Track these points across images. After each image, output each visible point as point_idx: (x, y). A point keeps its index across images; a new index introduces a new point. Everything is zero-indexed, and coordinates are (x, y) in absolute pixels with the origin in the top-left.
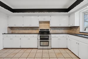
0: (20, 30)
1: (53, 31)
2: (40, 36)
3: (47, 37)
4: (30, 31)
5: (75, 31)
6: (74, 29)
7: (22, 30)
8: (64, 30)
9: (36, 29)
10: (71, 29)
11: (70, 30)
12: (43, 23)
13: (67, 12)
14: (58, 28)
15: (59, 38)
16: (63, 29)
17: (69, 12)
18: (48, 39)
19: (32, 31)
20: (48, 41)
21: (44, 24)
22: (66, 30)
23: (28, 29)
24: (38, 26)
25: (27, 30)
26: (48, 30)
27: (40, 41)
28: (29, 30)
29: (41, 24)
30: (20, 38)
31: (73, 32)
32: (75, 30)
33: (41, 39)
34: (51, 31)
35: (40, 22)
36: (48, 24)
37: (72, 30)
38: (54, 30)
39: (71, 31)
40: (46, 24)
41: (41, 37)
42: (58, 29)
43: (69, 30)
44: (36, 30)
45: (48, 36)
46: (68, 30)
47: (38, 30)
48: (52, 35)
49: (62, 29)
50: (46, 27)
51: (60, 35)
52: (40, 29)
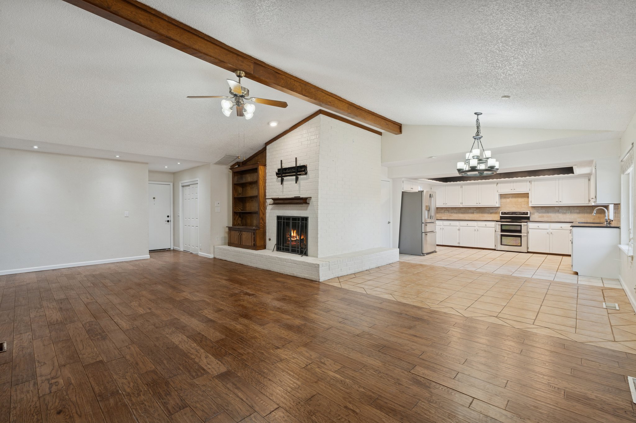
0: (452, 213)
1: (541, 217)
2: (502, 225)
3: (518, 228)
4: (476, 216)
7: (456, 213)
9: (491, 211)
12: (512, 197)
15: (549, 231)
16: (578, 211)
18: (520, 231)
19: (481, 215)
20: (520, 236)
21: (514, 200)
23: (470, 211)
24: (497, 206)
25: (468, 213)
26: (527, 214)
27: (502, 236)
28: (473, 213)
29: (504, 200)
30: (458, 228)
33: (502, 231)
34: (535, 216)
35: (502, 196)
36: (526, 199)
38: (545, 215)
40: (520, 200)
41: (504, 228)
42: (558, 212)
44: (491, 213)
45: (521, 225)
47: (496, 213)
50: (519, 206)
51: (551, 225)
52: (502, 212)
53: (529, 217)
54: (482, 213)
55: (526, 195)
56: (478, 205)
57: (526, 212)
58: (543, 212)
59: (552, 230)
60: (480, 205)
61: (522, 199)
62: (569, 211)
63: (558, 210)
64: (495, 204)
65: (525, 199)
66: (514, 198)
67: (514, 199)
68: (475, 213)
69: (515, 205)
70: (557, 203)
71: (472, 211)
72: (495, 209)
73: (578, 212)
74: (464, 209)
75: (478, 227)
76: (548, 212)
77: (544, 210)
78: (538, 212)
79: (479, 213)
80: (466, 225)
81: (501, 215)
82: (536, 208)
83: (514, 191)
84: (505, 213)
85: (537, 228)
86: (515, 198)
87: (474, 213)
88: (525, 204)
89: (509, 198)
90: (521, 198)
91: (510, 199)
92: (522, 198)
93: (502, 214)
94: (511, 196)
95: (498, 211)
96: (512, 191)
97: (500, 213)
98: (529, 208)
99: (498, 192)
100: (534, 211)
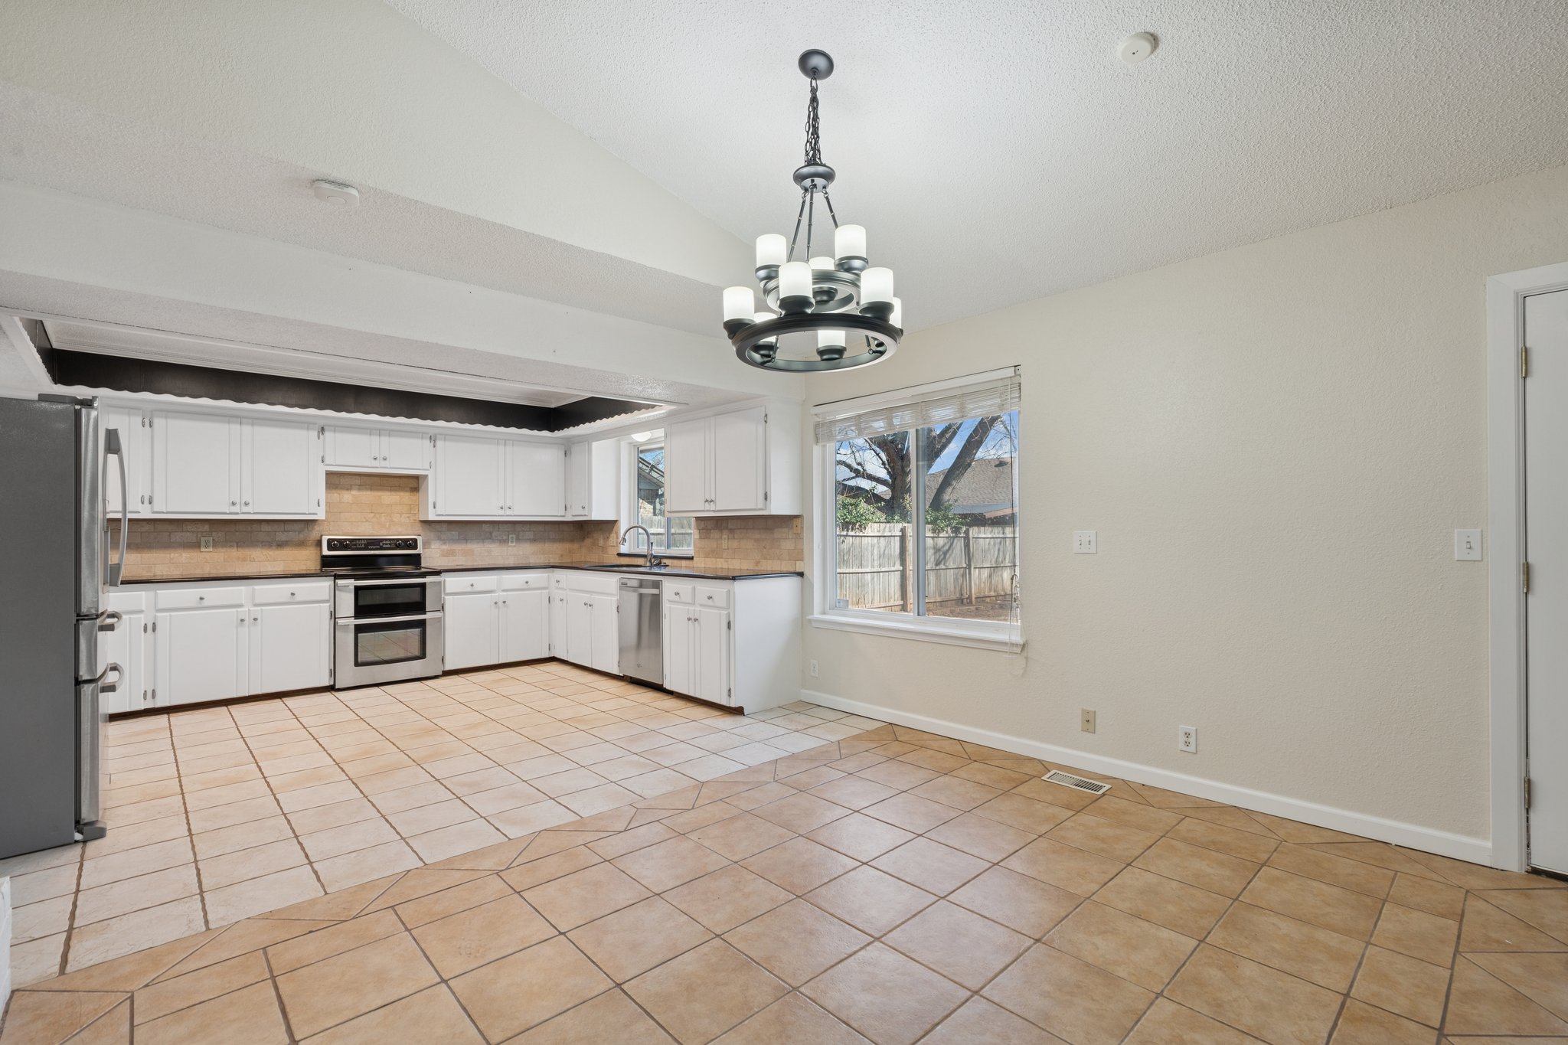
1: (451, 553)
2: (357, 589)
3: (414, 596)
4: (211, 559)
5: (604, 549)
6: (595, 535)
8: (534, 540)
9: (282, 537)
10: (583, 539)
11: (576, 546)
12: (361, 487)
13: (552, 430)
14: (488, 529)
15: (499, 596)
16: (531, 535)
18: (420, 607)
19: (234, 552)
20: (422, 624)
21: (367, 496)
22: (548, 546)
23: (177, 537)
25: (168, 546)
26: (412, 544)
27: (359, 629)
28: (196, 545)
31: (594, 558)
32: (601, 542)
33: (360, 611)
34: (432, 554)
35: (336, 480)
36: (405, 497)
37: (588, 542)
38: (457, 547)
39: (582, 553)
40: (389, 498)
41: (368, 600)
42: (491, 538)
43: (572, 541)
44: (281, 545)
45: (423, 586)
46: (562, 540)
47: (301, 544)
48: (451, 582)
49: (518, 540)
50: (383, 518)
51: (504, 576)
52: (329, 541)
53: (419, 555)
54: (240, 544)
55: (413, 483)
56: (236, 509)
57: (411, 539)
58: (452, 539)
59: (505, 593)
60: (245, 509)
61: (393, 493)
62: (514, 536)
63: (491, 533)
64: (314, 508)
65: (402, 494)
66: (367, 489)
67: (369, 493)
68: (207, 546)
69: (372, 515)
70: (502, 512)
71: (190, 537)
72: (297, 527)
73: (532, 537)
74: (146, 527)
75: (256, 605)
76: (466, 540)
77: (455, 534)
78: (439, 539)
79: (224, 546)
80: (194, 603)
81: (326, 552)
82: (433, 525)
83: (383, 463)
84: (342, 544)
85: (469, 589)
86: (371, 490)
87: (199, 547)
88: (401, 514)
89: (349, 488)
90: (391, 490)
91: (354, 492)
92: (395, 491)
93: (330, 548)
95: (314, 535)
96: (375, 463)
97: (319, 543)
98: (419, 525)
99: (327, 461)
100: (432, 535)
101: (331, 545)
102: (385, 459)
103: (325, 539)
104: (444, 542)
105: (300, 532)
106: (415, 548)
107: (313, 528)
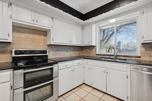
5: (90, 53)
6: (87, 50)
8: (73, 51)
10: (82, 50)
12: (28, 33)
14: (64, 47)
15: (73, 68)
17: (86, 21)
20: (52, 83)
36: (43, 37)
40: (38, 37)
42: (64, 50)
43: (80, 51)
45: (52, 68)
49: (70, 51)
52: (15, 51)
53: (47, 56)
55: (45, 33)
64: (7, 37)
66: (30, 34)
69: (32, 42)
76: (59, 51)
77: (56, 49)
78: (52, 50)
81: (14, 55)
84: (21, 52)
85: (65, 67)
88: (41, 43)
89: (24, 33)
91: (26, 34)
93: (16, 54)
94: (27, 30)
95: (10, 49)
96: (33, 22)
97: (11, 52)
98: (47, 46)
99: (13, 18)
100: (50, 49)
101: (16, 52)
102: (37, 21)
103: (13, 50)
104: (54, 51)
105: (3, 47)
106: (46, 53)
107: (9, 46)
